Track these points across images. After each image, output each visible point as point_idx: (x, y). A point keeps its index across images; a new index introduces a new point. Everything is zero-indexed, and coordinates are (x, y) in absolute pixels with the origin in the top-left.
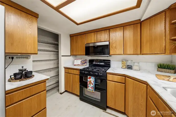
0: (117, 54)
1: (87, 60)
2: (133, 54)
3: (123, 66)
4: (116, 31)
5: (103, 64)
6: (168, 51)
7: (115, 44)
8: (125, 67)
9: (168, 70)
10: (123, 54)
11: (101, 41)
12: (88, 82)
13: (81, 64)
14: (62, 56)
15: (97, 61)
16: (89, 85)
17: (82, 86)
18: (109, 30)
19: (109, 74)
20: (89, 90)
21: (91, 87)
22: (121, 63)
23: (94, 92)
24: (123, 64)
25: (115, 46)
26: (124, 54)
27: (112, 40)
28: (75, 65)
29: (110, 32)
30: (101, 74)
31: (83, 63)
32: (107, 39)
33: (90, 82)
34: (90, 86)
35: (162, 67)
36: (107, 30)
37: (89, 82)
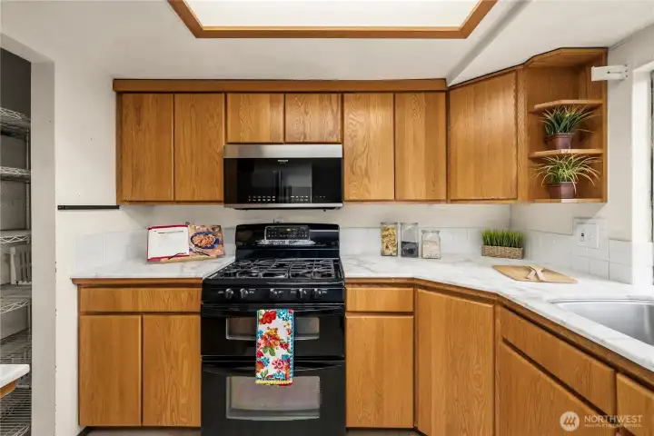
0: (372, 198)
1: (223, 231)
2: (424, 198)
3: (387, 247)
4: (367, 106)
5: (308, 242)
6: (523, 192)
7: (365, 155)
8: (395, 249)
9: (508, 249)
10: (392, 197)
11: (305, 138)
12: (259, 340)
13: (195, 249)
14: (62, 208)
15: (279, 230)
16: (267, 355)
17: (218, 372)
18: (340, 95)
19: (353, 284)
20: (265, 382)
21: (277, 364)
22: (377, 233)
23: (290, 381)
24: (386, 239)
25: (364, 166)
26: (395, 199)
27: (352, 139)
28: (156, 260)
29: (345, 104)
30: (324, 291)
31: (206, 248)
32: (331, 134)
33: (272, 338)
34: (272, 359)
35: (495, 243)
36: (334, 96)
37: (262, 337)
